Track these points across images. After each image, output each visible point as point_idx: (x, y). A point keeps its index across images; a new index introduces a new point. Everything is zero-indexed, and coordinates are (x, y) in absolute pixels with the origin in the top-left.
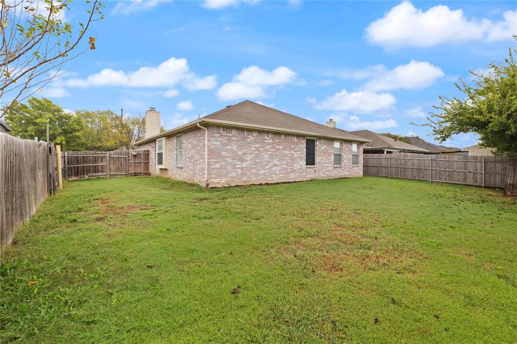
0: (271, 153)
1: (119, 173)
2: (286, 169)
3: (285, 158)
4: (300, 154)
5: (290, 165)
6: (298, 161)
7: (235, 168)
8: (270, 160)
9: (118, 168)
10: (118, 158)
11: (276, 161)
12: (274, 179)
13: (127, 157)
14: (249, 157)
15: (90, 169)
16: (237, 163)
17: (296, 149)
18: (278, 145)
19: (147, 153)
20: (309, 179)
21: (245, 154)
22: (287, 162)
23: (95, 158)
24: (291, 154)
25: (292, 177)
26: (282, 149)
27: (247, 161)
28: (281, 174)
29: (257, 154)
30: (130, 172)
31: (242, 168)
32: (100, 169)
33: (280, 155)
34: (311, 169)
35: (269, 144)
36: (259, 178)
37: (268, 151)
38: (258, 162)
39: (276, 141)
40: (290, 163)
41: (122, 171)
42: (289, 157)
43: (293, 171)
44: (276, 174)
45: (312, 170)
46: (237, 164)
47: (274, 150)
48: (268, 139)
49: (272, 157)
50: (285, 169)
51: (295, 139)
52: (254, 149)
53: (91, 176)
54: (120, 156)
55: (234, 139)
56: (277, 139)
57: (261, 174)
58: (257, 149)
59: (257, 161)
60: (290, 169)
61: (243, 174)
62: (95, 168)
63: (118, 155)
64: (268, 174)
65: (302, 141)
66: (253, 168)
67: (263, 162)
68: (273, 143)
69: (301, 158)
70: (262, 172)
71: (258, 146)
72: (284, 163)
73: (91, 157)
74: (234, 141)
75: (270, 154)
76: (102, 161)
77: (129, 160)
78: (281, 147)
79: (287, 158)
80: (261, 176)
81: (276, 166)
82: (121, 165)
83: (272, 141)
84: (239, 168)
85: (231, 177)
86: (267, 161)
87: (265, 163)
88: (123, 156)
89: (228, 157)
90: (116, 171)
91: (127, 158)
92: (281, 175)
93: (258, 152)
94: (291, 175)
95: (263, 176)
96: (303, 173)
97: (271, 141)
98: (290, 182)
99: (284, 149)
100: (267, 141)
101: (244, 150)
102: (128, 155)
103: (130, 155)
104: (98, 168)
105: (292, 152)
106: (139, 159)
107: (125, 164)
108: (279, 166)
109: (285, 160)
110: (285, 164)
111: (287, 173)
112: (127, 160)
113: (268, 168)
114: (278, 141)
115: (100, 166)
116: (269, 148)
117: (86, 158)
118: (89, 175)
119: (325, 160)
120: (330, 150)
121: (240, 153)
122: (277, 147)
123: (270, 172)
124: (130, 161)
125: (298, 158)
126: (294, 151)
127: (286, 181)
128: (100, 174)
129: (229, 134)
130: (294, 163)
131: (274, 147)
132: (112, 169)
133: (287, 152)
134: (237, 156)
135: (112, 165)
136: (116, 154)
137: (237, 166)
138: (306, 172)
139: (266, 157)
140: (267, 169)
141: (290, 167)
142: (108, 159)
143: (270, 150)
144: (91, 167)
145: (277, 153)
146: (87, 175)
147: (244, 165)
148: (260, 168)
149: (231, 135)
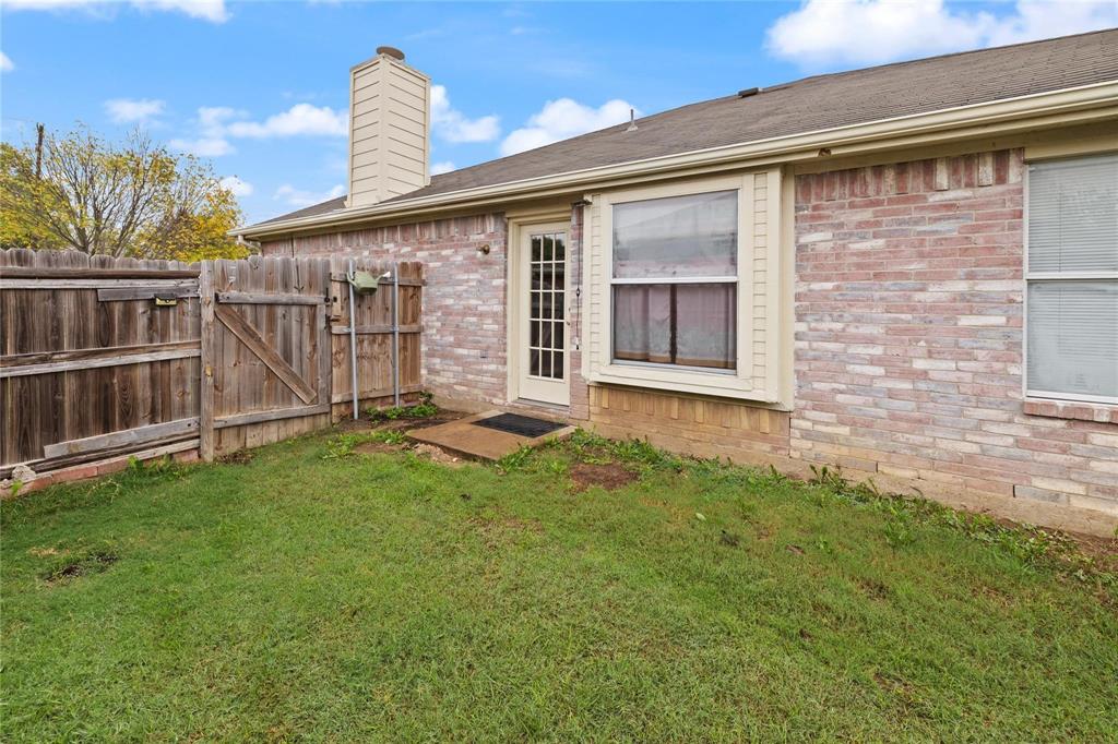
1: (276, 411)
9: (270, 374)
10: (271, 305)
13: (315, 298)
15: (57, 406)
19: (412, 279)
23: (104, 306)
30: (336, 399)
32: (143, 392)
41: (288, 396)
53: (61, 463)
54: (283, 297)
62: (105, 392)
63: (270, 287)
73: (68, 304)
76: (157, 331)
77: (328, 320)
82: (287, 357)
88: (295, 295)
90: (256, 397)
91: (322, 311)
102: (327, 292)
103: (336, 290)
104: (127, 386)
106: (379, 313)
107: (307, 348)
112: (321, 324)
115: (142, 374)
117: (23, 313)
118: (51, 450)
124: (336, 329)
128: (143, 430)
132: (230, 390)
135: (230, 360)
136: (256, 283)
142: (208, 313)
144: (70, 385)
146: (25, 452)
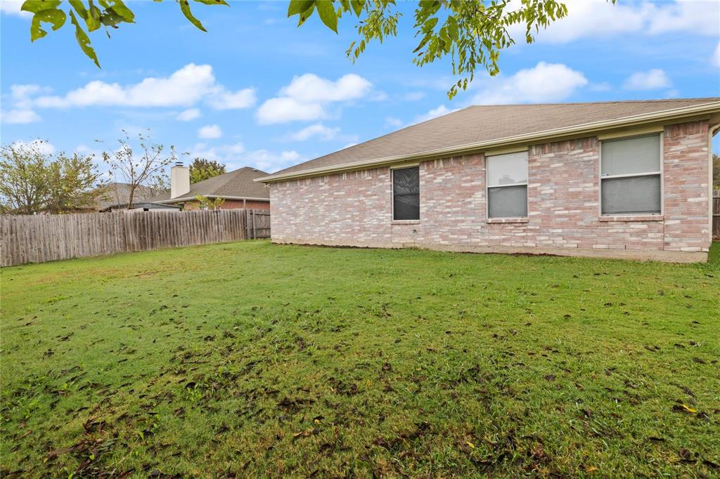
0: (327, 203)
2: (351, 225)
3: (349, 209)
4: (378, 200)
5: (357, 220)
6: (373, 213)
7: (289, 224)
8: (327, 214)
11: (335, 215)
12: (333, 240)
14: (302, 211)
16: (292, 218)
17: (369, 193)
18: (337, 192)
20: (401, 246)
21: (298, 208)
22: (352, 216)
24: (359, 201)
25: (361, 240)
26: (343, 195)
27: (300, 215)
28: (342, 233)
29: (311, 206)
31: (296, 224)
33: (340, 205)
34: (405, 227)
35: (324, 191)
36: (314, 237)
37: (323, 201)
38: (312, 217)
39: (335, 185)
40: (356, 216)
42: (355, 206)
43: (363, 229)
44: (335, 232)
45: (409, 229)
46: (291, 220)
47: (332, 199)
48: (323, 185)
49: (329, 209)
50: (349, 226)
51: (367, 176)
52: (307, 200)
55: (288, 192)
56: (336, 182)
57: (315, 232)
58: (311, 200)
59: (311, 215)
60: (359, 225)
61: (297, 231)
64: (324, 233)
65: (383, 176)
66: (306, 224)
67: (317, 217)
68: (330, 189)
69: (381, 208)
70: (317, 229)
71: (311, 196)
72: (347, 216)
74: (289, 194)
75: (326, 205)
78: (341, 193)
79: (351, 209)
80: (315, 235)
81: (335, 221)
83: (329, 187)
84: (293, 224)
85: (287, 234)
86: (323, 215)
87: (320, 217)
89: (284, 212)
92: (344, 235)
93: (312, 204)
94: (360, 235)
95: (318, 235)
96: (384, 233)
97: (327, 187)
98: (358, 248)
99: (348, 195)
100: (323, 188)
101: (297, 203)
105: (360, 199)
108: (339, 221)
109: (350, 211)
110: (349, 218)
111: (353, 232)
113: (324, 224)
114: (337, 184)
116: (325, 196)
119: (448, 207)
120: (466, 181)
121: (293, 207)
122: (335, 193)
123: (327, 230)
125: (374, 208)
126: (364, 196)
127: (352, 245)
129: (284, 189)
130: (365, 217)
131: (332, 194)
133: (351, 199)
134: (291, 210)
137: (292, 222)
138: (391, 233)
139: (321, 210)
140: (324, 226)
141: (358, 223)
143: (326, 199)
145: (335, 203)
147: (298, 221)
148: (314, 224)
149: (286, 188)
